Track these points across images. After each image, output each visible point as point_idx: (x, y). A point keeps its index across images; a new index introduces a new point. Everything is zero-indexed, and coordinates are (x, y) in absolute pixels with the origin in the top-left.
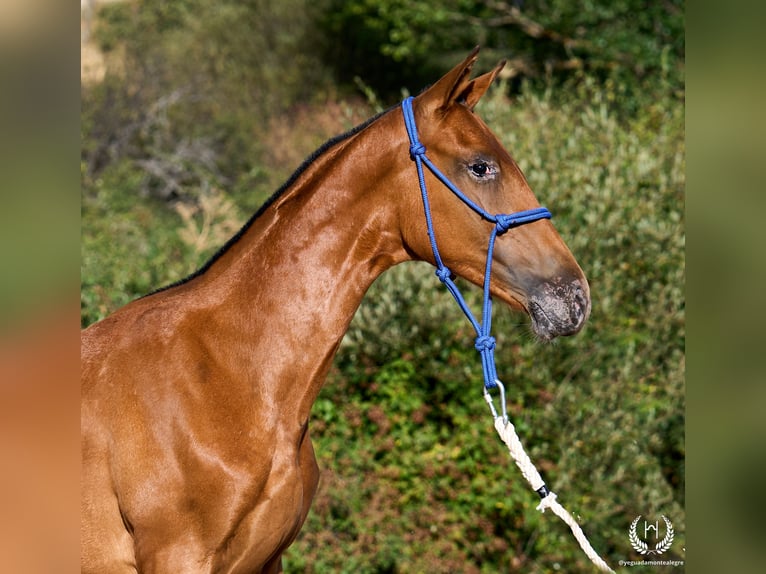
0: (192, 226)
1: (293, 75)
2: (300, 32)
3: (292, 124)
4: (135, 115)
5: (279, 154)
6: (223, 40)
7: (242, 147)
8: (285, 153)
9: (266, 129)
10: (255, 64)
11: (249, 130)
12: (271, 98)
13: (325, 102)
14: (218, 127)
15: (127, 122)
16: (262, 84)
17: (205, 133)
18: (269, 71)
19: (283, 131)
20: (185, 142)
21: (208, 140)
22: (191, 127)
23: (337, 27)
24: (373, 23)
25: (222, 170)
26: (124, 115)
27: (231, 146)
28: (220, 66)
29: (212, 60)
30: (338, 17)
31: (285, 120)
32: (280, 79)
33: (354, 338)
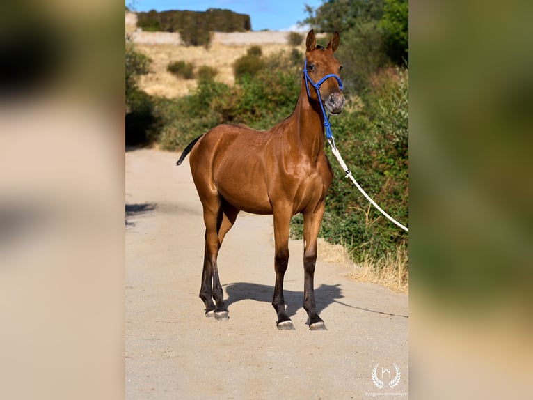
0: (348, 106)
1: (378, 59)
2: (379, 45)
3: (378, 74)
5: (373, 83)
6: (356, 49)
7: (362, 82)
8: (376, 84)
9: (370, 76)
10: (365, 56)
11: (364, 76)
12: (371, 67)
13: (388, 67)
14: (355, 76)
16: (369, 63)
17: (351, 78)
18: (370, 58)
19: (375, 76)
20: (345, 80)
21: (352, 80)
22: (346, 76)
23: (391, 44)
24: (402, 42)
25: (356, 89)
27: (359, 81)
28: (355, 57)
29: (353, 55)
30: (391, 40)
31: (375, 73)
32: (373, 61)
33: (400, 139)
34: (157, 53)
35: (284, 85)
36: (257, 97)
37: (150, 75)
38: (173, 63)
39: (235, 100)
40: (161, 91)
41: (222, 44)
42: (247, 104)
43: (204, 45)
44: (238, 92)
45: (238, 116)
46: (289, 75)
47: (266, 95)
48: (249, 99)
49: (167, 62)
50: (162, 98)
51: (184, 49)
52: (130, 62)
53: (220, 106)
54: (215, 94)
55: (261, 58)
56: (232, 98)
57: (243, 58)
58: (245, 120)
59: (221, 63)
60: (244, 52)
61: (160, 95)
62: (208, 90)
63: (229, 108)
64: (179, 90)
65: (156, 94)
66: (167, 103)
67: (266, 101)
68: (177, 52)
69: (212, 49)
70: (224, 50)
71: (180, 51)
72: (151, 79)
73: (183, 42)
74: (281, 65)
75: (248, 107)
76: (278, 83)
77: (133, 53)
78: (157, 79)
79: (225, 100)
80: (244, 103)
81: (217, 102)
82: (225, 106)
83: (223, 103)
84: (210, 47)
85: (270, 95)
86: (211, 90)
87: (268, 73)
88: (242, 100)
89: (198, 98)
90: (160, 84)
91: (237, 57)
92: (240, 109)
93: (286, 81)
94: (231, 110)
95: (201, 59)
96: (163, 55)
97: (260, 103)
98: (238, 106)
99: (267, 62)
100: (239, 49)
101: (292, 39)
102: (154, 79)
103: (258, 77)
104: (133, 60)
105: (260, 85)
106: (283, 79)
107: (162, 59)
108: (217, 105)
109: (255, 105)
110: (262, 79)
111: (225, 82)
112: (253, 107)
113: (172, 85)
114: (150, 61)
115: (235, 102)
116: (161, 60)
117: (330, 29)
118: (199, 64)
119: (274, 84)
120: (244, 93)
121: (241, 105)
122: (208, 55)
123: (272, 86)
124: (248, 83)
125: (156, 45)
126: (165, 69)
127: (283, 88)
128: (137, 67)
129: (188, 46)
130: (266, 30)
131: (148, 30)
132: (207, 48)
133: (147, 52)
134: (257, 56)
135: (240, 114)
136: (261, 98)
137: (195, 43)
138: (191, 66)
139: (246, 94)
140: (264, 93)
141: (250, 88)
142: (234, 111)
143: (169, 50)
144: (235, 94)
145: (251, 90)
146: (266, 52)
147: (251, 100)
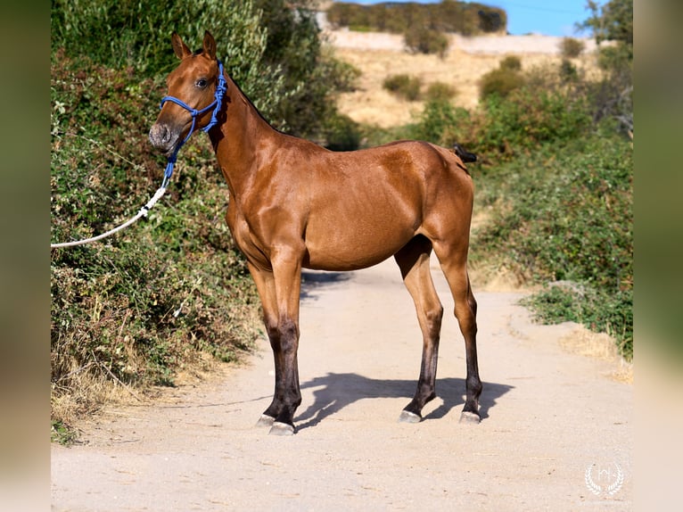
34: (370, 62)
35: (548, 112)
36: (508, 127)
37: (357, 94)
38: (392, 77)
39: (476, 130)
40: (373, 118)
41: (464, 52)
42: (493, 138)
43: (438, 53)
44: (481, 119)
45: (480, 153)
46: (556, 98)
47: (522, 125)
48: (497, 130)
49: (382, 76)
50: (374, 126)
51: (409, 58)
52: (327, 72)
53: (455, 139)
54: (449, 121)
56: (472, 128)
57: (494, 73)
58: (490, 160)
59: (461, 79)
60: (496, 65)
61: (371, 122)
62: (439, 116)
63: (468, 141)
64: (399, 116)
65: (366, 120)
66: (381, 134)
67: (522, 134)
68: (399, 62)
69: (448, 59)
70: (467, 60)
71: (403, 61)
72: (359, 100)
73: (408, 48)
74: (546, 83)
75: (495, 142)
76: (541, 108)
77: (332, 59)
78: (368, 100)
79: (462, 130)
80: (489, 135)
81: (450, 134)
82: (461, 139)
83: (459, 135)
84: (447, 56)
85: (527, 125)
86: (443, 117)
87: (526, 94)
88: (487, 130)
89: (423, 126)
90: (371, 106)
91: (486, 70)
92: (484, 144)
93: (551, 105)
94: (470, 146)
95: (433, 73)
96: (378, 66)
97: (512, 136)
98: (481, 140)
99: (527, 79)
100: (490, 60)
101: (566, 49)
102: (364, 99)
103: (511, 99)
104: (331, 69)
105: (513, 110)
106: (547, 103)
107: (376, 71)
108: (450, 137)
109: (505, 139)
110: (517, 102)
111: (467, 107)
112: (502, 141)
113: (390, 108)
114: (358, 73)
115: (477, 134)
116: (374, 72)
117: (622, 35)
118: (429, 80)
119: (534, 109)
120: (490, 121)
121: (485, 139)
122: (442, 67)
123: (531, 112)
124: (497, 107)
125: (368, 51)
126: (380, 86)
127: (547, 115)
128: (337, 79)
129: (414, 53)
131: (358, 30)
132: (442, 56)
133: (356, 61)
134: (514, 70)
135: (484, 151)
136: (514, 129)
137: (425, 50)
138: (418, 83)
139: (493, 123)
140: (519, 122)
141: (498, 114)
142: (474, 147)
143: (387, 59)
144: (477, 123)
145: (500, 118)
146: (526, 65)
147: (500, 132)
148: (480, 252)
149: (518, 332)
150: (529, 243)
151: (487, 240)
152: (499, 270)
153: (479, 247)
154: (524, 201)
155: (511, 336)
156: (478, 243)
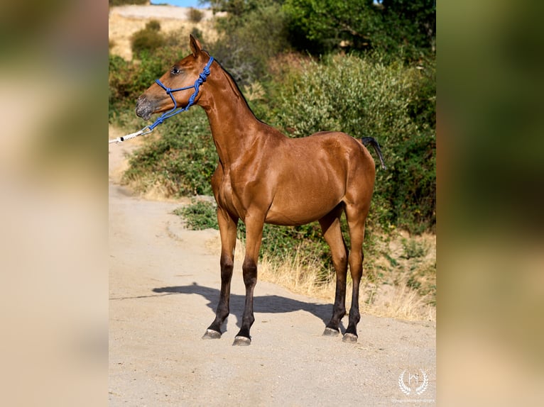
0: (249, 93)
1: (277, 44)
2: (280, 30)
3: (277, 59)
4: (229, 54)
5: (273, 68)
6: (257, 31)
7: (261, 66)
8: (275, 68)
9: (269, 60)
10: (265, 39)
11: (264, 61)
12: (270, 50)
13: (288, 53)
14: (255, 59)
15: (227, 56)
16: (268, 46)
17: (250, 61)
18: (270, 42)
19: (274, 61)
20: (244, 64)
21: (251, 63)
22: (246, 58)
23: (292, 29)
24: (303, 28)
25: (255, 73)
26: (225, 54)
27: (258, 65)
28: (255, 40)
29: (253, 38)
30: (293, 26)
31: (275, 57)
32: (273, 44)
36: (154, 74)
39: (132, 75)
41: (120, 16)
42: (144, 81)
44: (135, 68)
45: (134, 92)
48: (146, 76)
53: (117, 81)
54: (112, 68)
55: (159, 33)
56: (129, 74)
57: (142, 32)
59: (118, 35)
60: (143, 26)
63: (125, 83)
70: (123, 22)
74: (181, 44)
75: (145, 84)
79: (122, 76)
80: (141, 80)
81: (114, 77)
82: (121, 81)
83: (120, 78)
87: (167, 51)
88: (139, 76)
91: (136, 30)
92: (137, 85)
94: (127, 86)
98: (135, 82)
99: (165, 37)
100: (138, 23)
101: (192, 16)
103: (157, 54)
105: (158, 63)
108: (113, 80)
110: (161, 57)
111: (122, 56)
115: (132, 78)
117: (231, 8)
120: (142, 70)
121: (138, 82)
124: (147, 60)
130: (165, 5)
134: (156, 30)
135: (136, 91)
139: (144, 71)
140: (162, 71)
141: (148, 65)
142: (130, 87)
144: (132, 70)
145: (148, 67)
146: (166, 28)
147: (148, 77)
148: (139, 168)
149: (175, 235)
150: (176, 166)
151: (144, 160)
152: (155, 184)
153: (138, 164)
154: (171, 133)
155: (169, 238)
156: (138, 162)
